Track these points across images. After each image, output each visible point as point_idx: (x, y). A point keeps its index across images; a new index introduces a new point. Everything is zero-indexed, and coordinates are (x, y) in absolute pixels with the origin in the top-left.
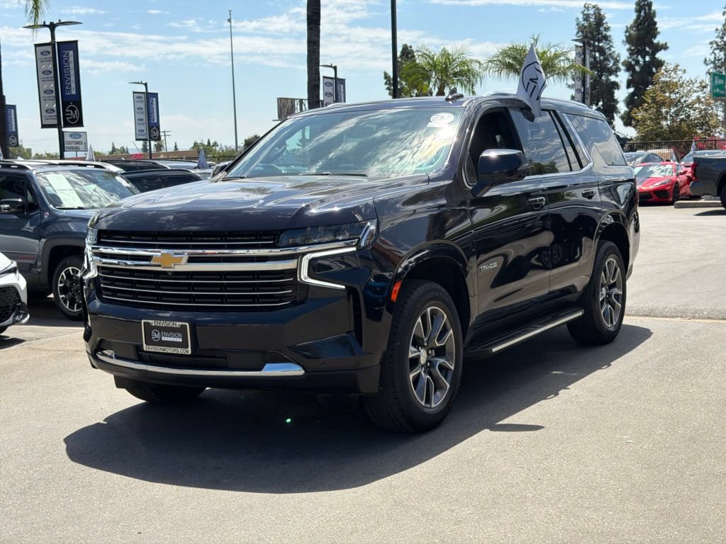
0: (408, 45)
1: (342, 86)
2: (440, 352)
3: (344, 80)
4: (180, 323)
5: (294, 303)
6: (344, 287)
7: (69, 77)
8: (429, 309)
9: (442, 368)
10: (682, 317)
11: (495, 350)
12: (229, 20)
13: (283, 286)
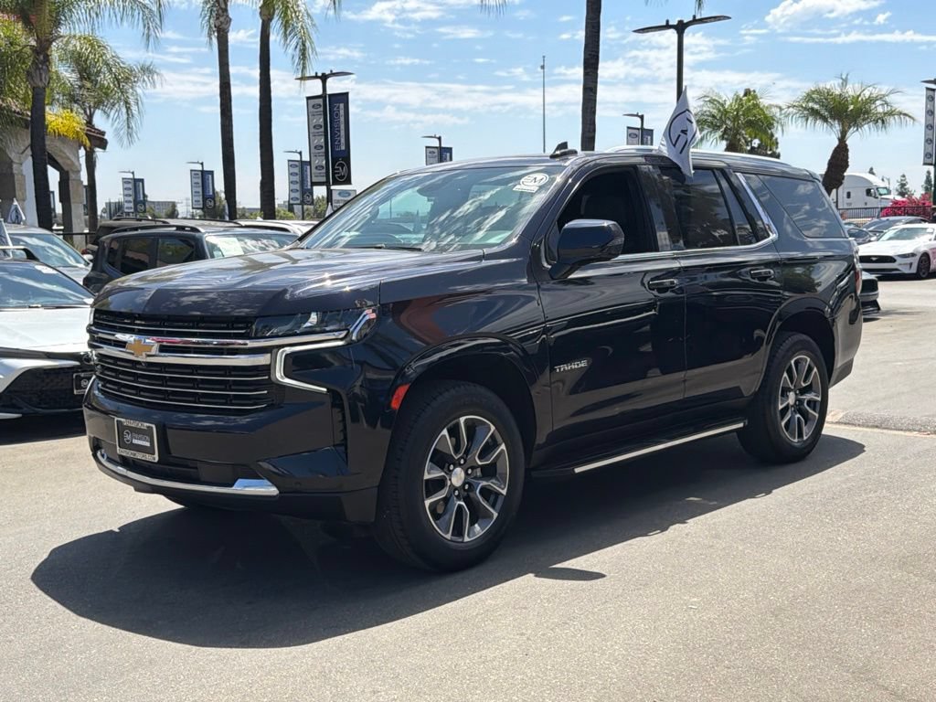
0: (752, 89)
1: (649, 138)
2: (489, 472)
3: (652, 131)
4: (148, 424)
5: (270, 406)
6: (325, 390)
7: (339, 131)
8: (462, 420)
9: (486, 492)
10: (919, 431)
11: (578, 470)
12: (543, 67)
13: (258, 385)
